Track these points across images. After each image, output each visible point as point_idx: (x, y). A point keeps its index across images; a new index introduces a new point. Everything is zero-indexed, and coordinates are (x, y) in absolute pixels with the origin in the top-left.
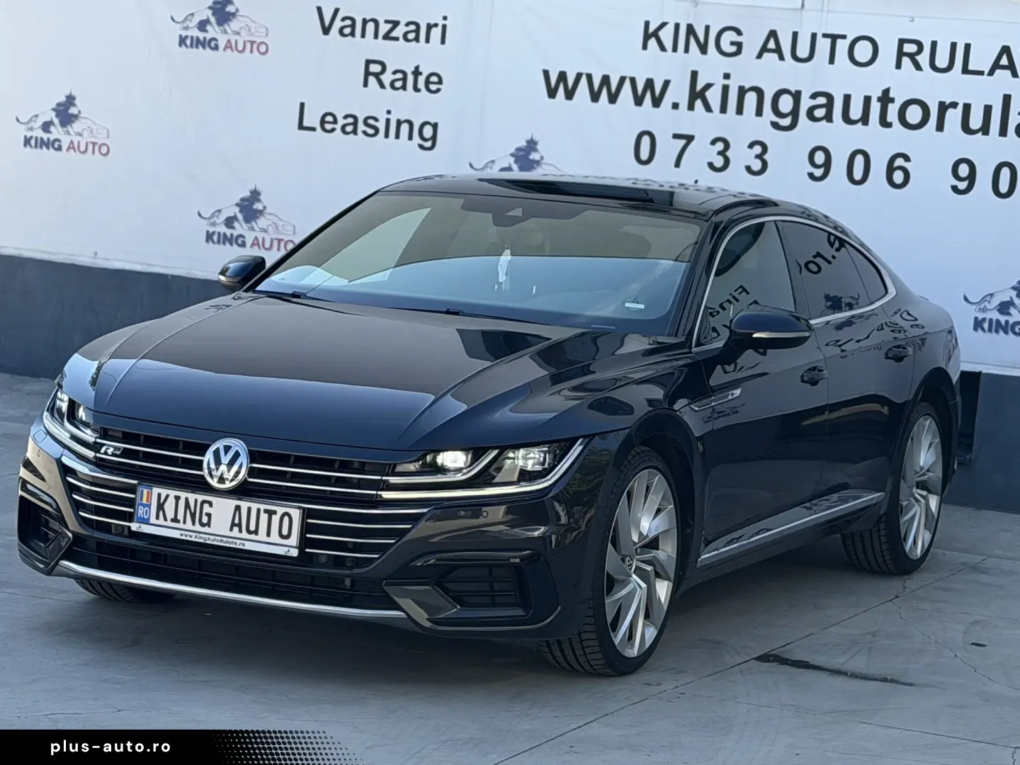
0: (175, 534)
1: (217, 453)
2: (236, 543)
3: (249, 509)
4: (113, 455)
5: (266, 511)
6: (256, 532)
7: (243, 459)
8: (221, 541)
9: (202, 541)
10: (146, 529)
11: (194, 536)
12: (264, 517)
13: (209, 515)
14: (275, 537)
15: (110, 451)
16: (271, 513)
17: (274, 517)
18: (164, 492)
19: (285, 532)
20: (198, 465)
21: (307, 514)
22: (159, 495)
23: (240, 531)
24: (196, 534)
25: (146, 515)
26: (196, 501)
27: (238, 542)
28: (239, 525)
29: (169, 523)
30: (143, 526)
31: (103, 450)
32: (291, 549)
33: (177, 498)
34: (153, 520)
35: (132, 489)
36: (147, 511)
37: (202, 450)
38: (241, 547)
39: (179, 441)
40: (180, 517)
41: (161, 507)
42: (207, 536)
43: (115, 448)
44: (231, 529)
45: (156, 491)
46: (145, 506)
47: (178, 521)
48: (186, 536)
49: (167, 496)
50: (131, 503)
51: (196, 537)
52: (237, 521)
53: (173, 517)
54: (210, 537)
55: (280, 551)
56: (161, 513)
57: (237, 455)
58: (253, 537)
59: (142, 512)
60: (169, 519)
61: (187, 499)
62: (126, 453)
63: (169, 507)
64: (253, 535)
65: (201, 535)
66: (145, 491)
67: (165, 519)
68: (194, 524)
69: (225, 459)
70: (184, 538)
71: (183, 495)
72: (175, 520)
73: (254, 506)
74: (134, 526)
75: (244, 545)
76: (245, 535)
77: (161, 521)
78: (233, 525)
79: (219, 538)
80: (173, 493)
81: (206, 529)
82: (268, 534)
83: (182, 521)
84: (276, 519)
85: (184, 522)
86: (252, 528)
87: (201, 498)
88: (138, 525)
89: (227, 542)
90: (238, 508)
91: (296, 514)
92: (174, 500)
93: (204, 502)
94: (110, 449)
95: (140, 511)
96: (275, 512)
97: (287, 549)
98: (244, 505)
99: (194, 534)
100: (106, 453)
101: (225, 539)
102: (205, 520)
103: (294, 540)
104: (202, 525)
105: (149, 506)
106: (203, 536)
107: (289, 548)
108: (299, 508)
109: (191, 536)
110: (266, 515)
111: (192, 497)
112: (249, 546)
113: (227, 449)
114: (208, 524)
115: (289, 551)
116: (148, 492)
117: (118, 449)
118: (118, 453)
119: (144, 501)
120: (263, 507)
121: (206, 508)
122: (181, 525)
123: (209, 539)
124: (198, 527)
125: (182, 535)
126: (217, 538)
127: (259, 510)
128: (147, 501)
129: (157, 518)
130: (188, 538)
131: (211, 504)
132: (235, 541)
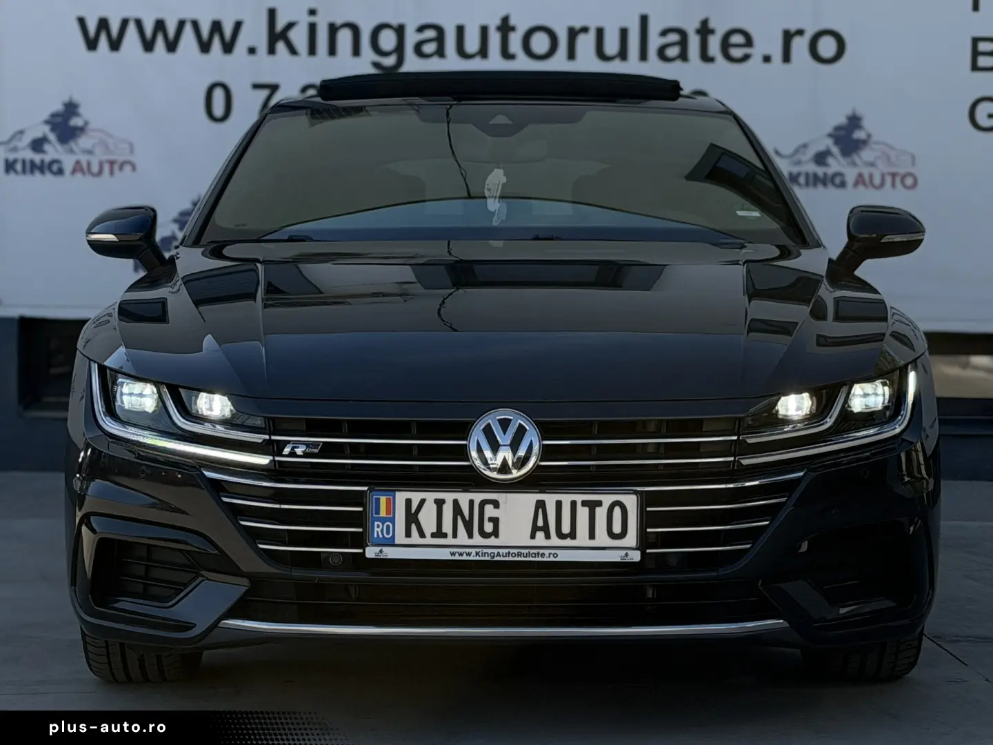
0: (444, 554)
1: (488, 432)
2: (543, 555)
3: (559, 504)
4: (306, 455)
5: (584, 503)
6: (572, 535)
7: (532, 436)
8: (519, 555)
9: (489, 558)
10: (391, 553)
11: (474, 554)
12: (583, 513)
13: (495, 521)
14: (602, 538)
15: (299, 451)
16: (592, 506)
17: (598, 510)
18: (416, 497)
19: (617, 529)
20: (462, 453)
21: (646, 500)
22: (408, 502)
23: (548, 536)
24: (478, 550)
25: (388, 533)
26: (471, 502)
27: (547, 552)
28: (545, 529)
29: (429, 540)
30: (386, 549)
31: (287, 450)
32: (630, 552)
33: (440, 503)
34: (400, 538)
35: (358, 499)
36: (388, 526)
37: (463, 430)
38: (552, 559)
39: (409, 423)
40: (447, 527)
41: (412, 518)
42: (496, 551)
43: (308, 444)
44: (533, 536)
45: (401, 497)
46: (383, 520)
47: (445, 536)
48: (461, 554)
49: (423, 502)
50: (358, 520)
51: (477, 554)
52: (540, 523)
53: (435, 530)
54: (501, 551)
55: (615, 557)
56: (414, 527)
57: (521, 431)
58: (568, 542)
59: (379, 530)
60: (428, 533)
61: (456, 502)
62: (327, 450)
63: (427, 518)
64: (569, 539)
65: (485, 550)
67: (422, 535)
68: (470, 536)
69: (504, 439)
70: (457, 557)
71: (449, 497)
72: (439, 534)
73: (567, 499)
74: (371, 552)
75: (556, 555)
76: (555, 541)
77: (415, 538)
78: (535, 529)
79: (516, 551)
80: (431, 496)
81: (492, 541)
82: (592, 536)
83: (450, 532)
84: (601, 513)
85: (455, 535)
86: (566, 529)
87: (478, 497)
88: (377, 549)
89: (529, 555)
90: (541, 505)
91: (631, 501)
92: (435, 507)
93: (483, 503)
94: (297, 448)
95: (376, 529)
96: (599, 504)
97: (623, 553)
98: (550, 499)
99: (474, 551)
100: (292, 454)
101: (525, 551)
102: (489, 527)
103: (631, 539)
104: (484, 534)
105: (393, 520)
106: (489, 551)
107: (628, 549)
108: (635, 492)
109: (469, 554)
110: (586, 510)
111: (464, 498)
112: (564, 556)
113: (505, 424)
114: (495, 533)
115: (627, 555)
116: (388, 501)
117: (315, 445)
118: (316, 451)
119: (383, 513)
120: (579, 498)
121: (490, 511)
122: (449, 541)
123: (498, 554)
124: (478, 540)
125: (453, 554)
126: (512, 551)
127: (574, 504)
128: (388, 512)
129: (408, 534)
130: (465, 557)
131: (496, 504)
132: (541, 551)
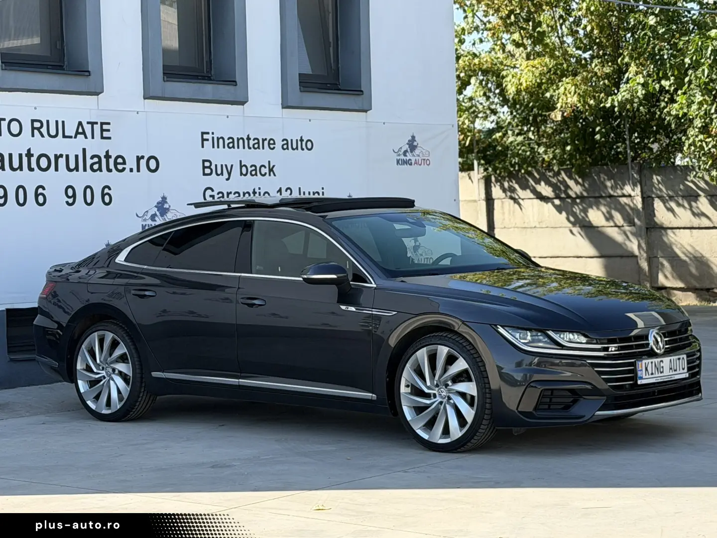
2: (672, 378)
3: (674, 360)
4: (615, 351)
5: (678, 359)
6: (676, 369)
9: (662, 381)
10: (643, 382)
13: (663, 367)
14: (681, 370)
17: (680, 360)
19: (683, 366)
20: (649, 345)
21: (687, 356)
22: (645, 363)
23: (672, 371)
25: (642, 375)
26: (657, 362)
29: (651, 376)
30: (642, 380)
31: (610, 350)
33: (652, 363)
34: (644, 376)
35: (633, 364)
36: (642, 372)
38: (674, 379)
40: (654, 371)
41: (646, 369)
42: (663, 378)
43: (615, 347)
44: (670, 371)
45: (643, 362)
46: (640, 371)
49: (648, 363)
51: (660, 379)
52: (671, 367)
53: (651, 372)
55: (684, 376)
56: (647, 372)
58: (676, 372)
59: (640, 374)
60: (650, 374)
61: (655, 363)
63: (649, 369)
66: (640, 363)
68: (658, 373)
70: (657, 381)
71: (653, 361)
72: (652, 374)
73: (675, 358)
75: (674, 377)
76: (674, 372)
78: (671, 369)
79: (667, 377)
80: (650, 361)
81: (662, 375)
82: (679, 369)
83: (654, 373)
84: (680, 362)
85: (656, 373)
87: (658, 360)
88: (640, 381)
89: (670, 378)
90: (671, 360)
91: (685, 357)
93: (659, 362)
94: (613, 348)
96: (680, 358)
100: (612, 351)
102: (661, 370)
103: (686, 369)
104: (661, 372)
105: (642, 370)
107: (685, 373)
108: (686, 353)
110: (678, 361)
111: (656, 360)
112: (676, 377)
114: (663, 371)
115: (686, 375)
117: (617, 347)
118: (617, 349)
119: (640, 369)
120: (677, 357)
121: (662, 364)
122: (655, 375)
124: (660, 374)
125: (655, 380)
129: (646, 375)
131: (662, 362)
132: (672, 376)
